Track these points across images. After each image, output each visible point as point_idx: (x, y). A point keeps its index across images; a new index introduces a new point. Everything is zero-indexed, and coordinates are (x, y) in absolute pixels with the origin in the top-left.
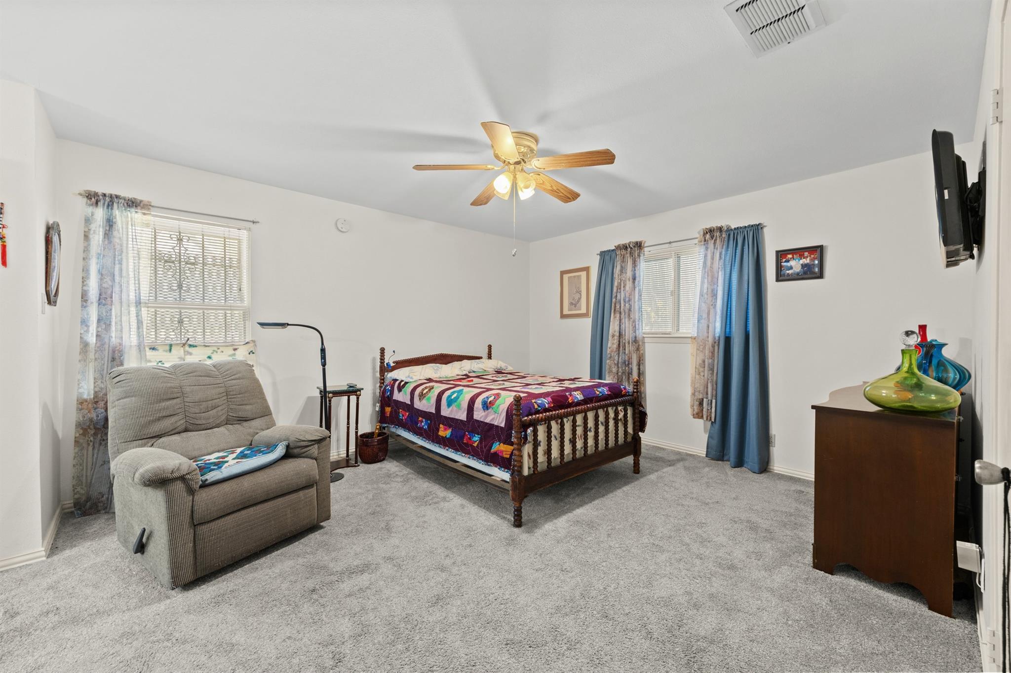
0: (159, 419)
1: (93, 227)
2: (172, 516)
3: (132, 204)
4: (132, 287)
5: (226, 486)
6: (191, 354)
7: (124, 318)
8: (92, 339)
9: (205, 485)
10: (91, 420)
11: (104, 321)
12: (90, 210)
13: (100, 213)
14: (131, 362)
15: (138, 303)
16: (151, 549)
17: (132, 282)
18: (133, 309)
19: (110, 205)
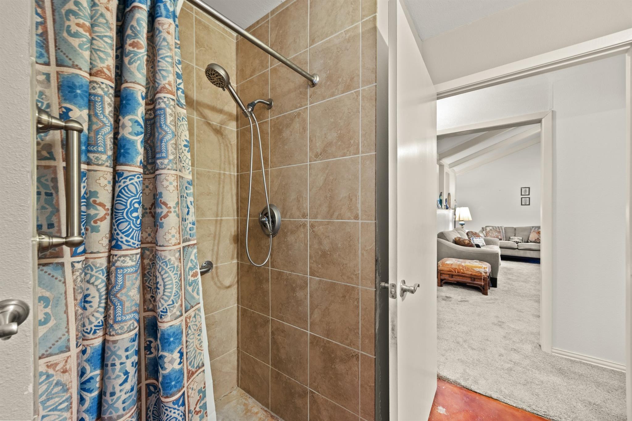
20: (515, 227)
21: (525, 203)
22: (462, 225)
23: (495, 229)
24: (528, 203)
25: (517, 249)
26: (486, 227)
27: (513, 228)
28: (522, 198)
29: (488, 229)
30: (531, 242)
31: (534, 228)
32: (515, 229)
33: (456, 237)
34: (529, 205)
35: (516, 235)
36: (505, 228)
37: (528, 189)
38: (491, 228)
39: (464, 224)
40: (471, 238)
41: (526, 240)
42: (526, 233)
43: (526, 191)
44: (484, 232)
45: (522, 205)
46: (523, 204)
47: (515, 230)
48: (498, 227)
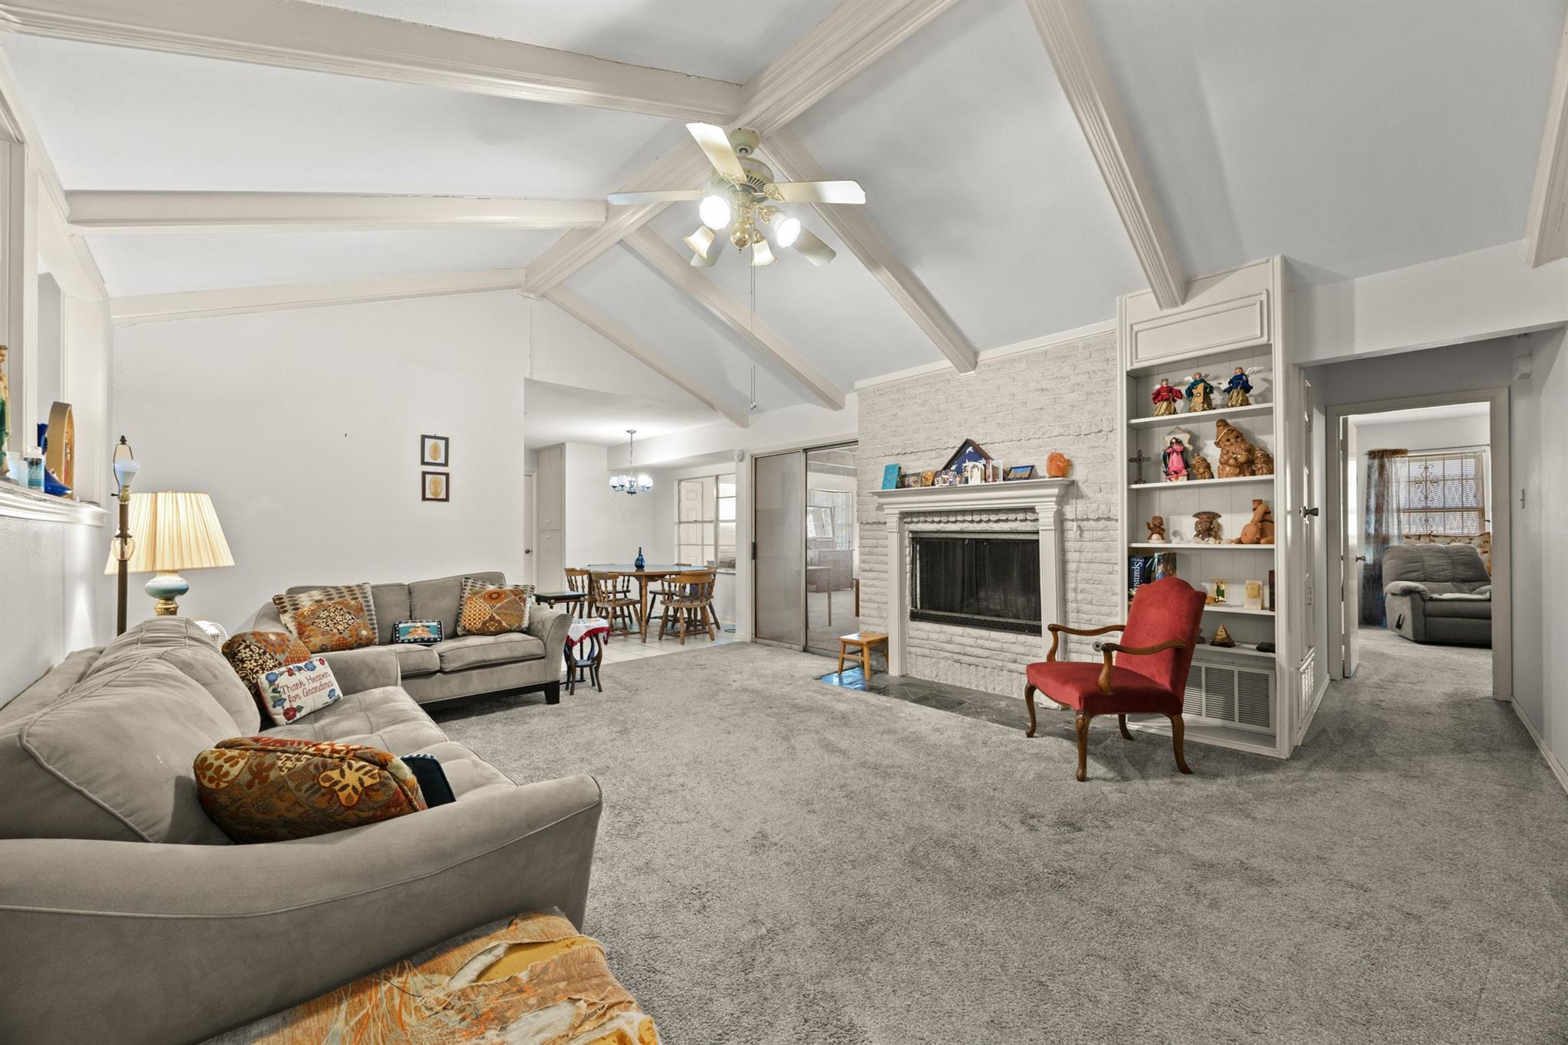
0: (1411, 571)
1: (1373, 470)
2: (1414, 609)
3: (1396, 452)
4: (1394, 502)
5: (1444, 603)
6: (1434, 541)
7: (1390, 520)
8: (1372, 531)
9: (1431, 599)
10: (1371, 575)
11: (1379, 522)
12: (1371, 461)
13: (1376, 462)
14: (1394, 543)
15: (1399, 511)
16: (1404, 626)
17: (1394, 498)
18: (1395, 514)
19: (1382, 457)
20: (407, 581)
21: (436, 492)
22: (168, 595)
23: (335, 596)
24: (443, 496)
25: (441, 671)
26: (292, 591)
27: (401, 585)
28: (424, 474)
29: (306, 602)
30: (469, 633)
31: (470, 581)
32: (410, 590)
33: (207, 744)
34: (447, 499)
35: (416, 613)
36: (376, 588)
37: (442, 443)
38: (317, 595)
39: (182, 591)
40: (262, 678)
41: (449, 630)
42: (448, 603)
43: (436, 448)
44: (286, 618)
45: (424, 499)
46: (428, 495)
47: (410, 593)
48: (349, 588)
